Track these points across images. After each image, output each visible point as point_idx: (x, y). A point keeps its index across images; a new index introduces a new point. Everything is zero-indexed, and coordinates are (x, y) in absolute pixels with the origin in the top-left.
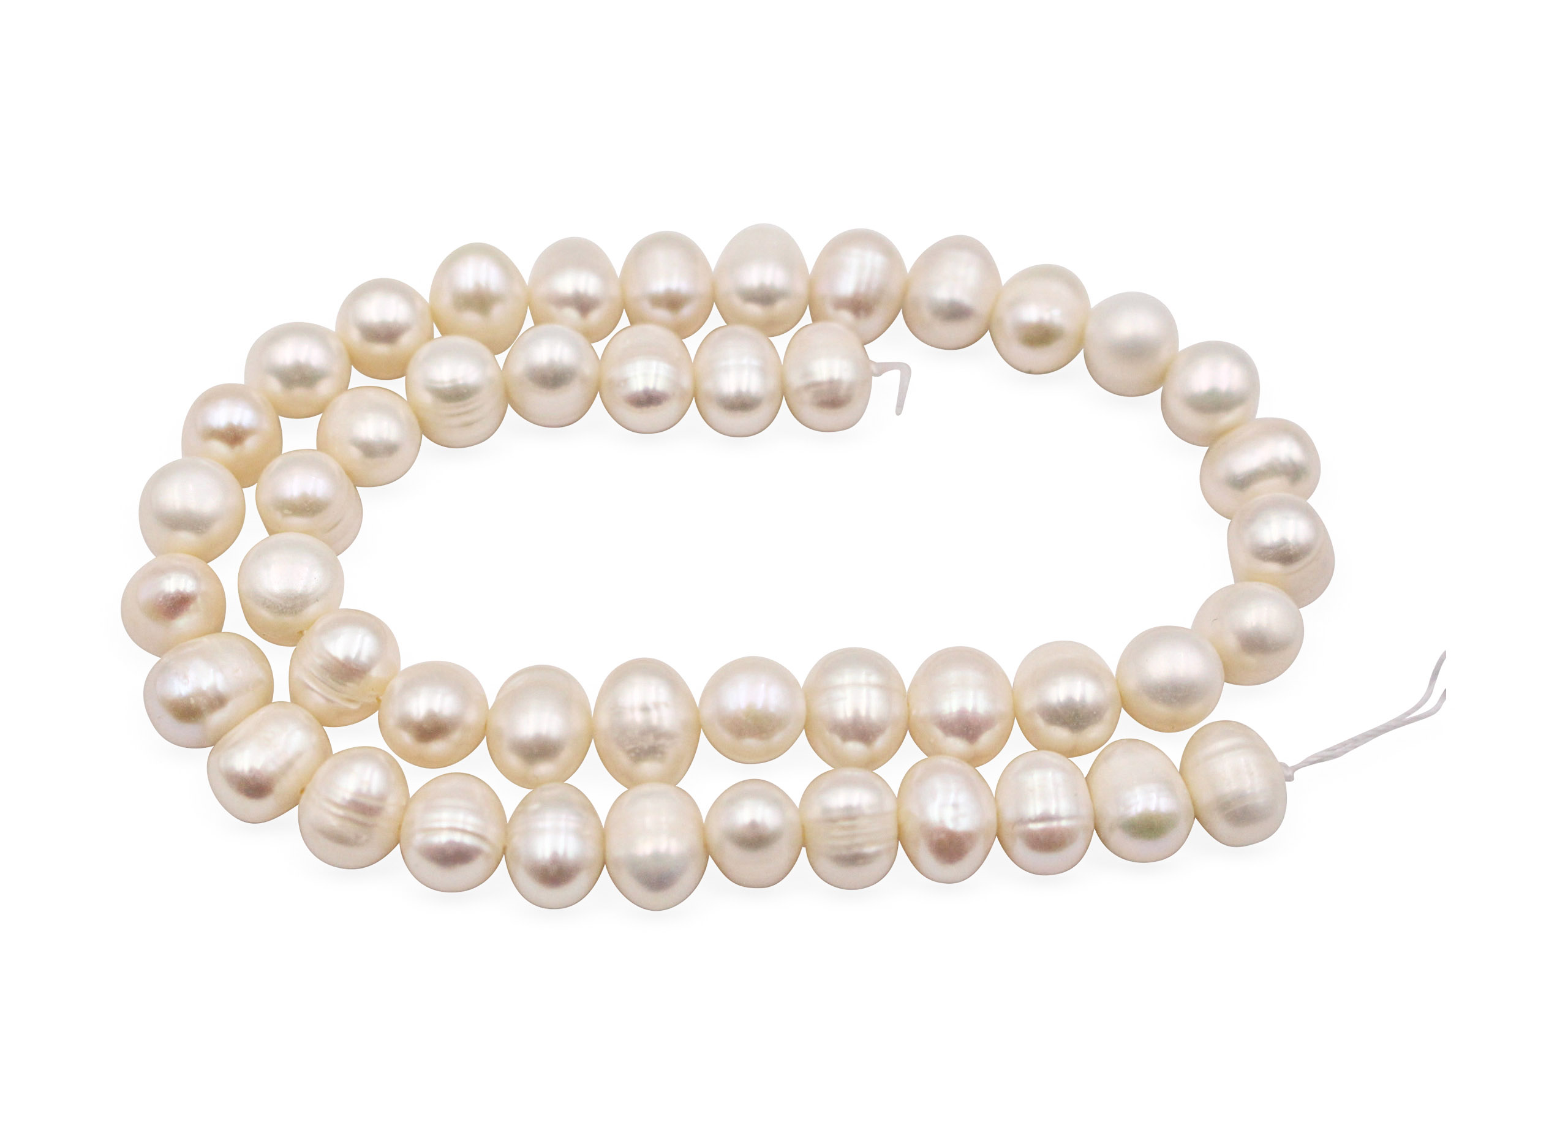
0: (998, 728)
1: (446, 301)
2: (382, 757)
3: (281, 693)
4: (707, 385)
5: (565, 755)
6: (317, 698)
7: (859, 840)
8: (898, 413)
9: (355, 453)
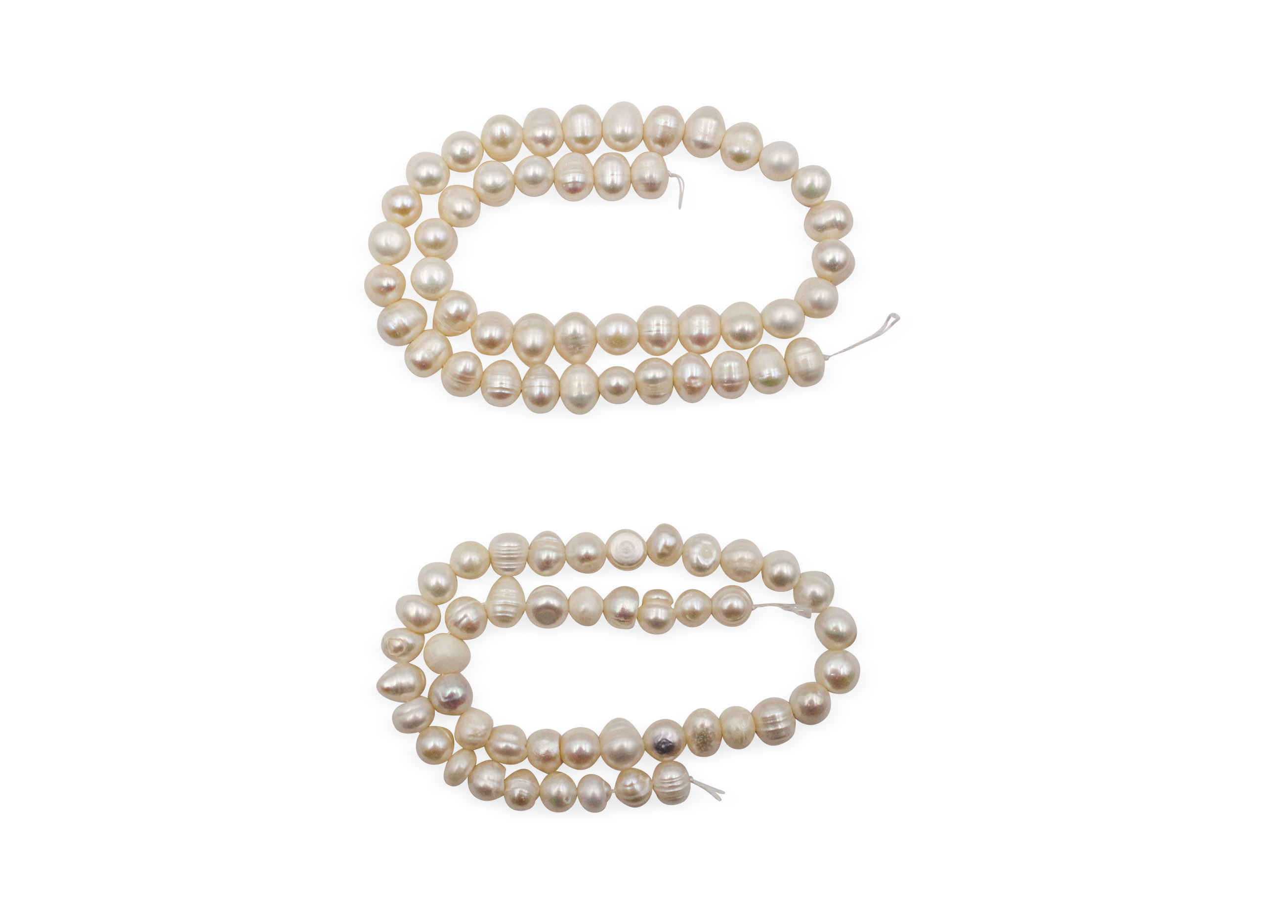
0: (714, 339)
1: (488, 140)
2: (472, 356)
3: (429, 326)
4: (599, 180)
5: (544, 353)
6: (444, 327)
7: (657, 391)
8: (680, 208)
9: (454, 217)
